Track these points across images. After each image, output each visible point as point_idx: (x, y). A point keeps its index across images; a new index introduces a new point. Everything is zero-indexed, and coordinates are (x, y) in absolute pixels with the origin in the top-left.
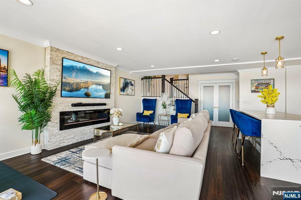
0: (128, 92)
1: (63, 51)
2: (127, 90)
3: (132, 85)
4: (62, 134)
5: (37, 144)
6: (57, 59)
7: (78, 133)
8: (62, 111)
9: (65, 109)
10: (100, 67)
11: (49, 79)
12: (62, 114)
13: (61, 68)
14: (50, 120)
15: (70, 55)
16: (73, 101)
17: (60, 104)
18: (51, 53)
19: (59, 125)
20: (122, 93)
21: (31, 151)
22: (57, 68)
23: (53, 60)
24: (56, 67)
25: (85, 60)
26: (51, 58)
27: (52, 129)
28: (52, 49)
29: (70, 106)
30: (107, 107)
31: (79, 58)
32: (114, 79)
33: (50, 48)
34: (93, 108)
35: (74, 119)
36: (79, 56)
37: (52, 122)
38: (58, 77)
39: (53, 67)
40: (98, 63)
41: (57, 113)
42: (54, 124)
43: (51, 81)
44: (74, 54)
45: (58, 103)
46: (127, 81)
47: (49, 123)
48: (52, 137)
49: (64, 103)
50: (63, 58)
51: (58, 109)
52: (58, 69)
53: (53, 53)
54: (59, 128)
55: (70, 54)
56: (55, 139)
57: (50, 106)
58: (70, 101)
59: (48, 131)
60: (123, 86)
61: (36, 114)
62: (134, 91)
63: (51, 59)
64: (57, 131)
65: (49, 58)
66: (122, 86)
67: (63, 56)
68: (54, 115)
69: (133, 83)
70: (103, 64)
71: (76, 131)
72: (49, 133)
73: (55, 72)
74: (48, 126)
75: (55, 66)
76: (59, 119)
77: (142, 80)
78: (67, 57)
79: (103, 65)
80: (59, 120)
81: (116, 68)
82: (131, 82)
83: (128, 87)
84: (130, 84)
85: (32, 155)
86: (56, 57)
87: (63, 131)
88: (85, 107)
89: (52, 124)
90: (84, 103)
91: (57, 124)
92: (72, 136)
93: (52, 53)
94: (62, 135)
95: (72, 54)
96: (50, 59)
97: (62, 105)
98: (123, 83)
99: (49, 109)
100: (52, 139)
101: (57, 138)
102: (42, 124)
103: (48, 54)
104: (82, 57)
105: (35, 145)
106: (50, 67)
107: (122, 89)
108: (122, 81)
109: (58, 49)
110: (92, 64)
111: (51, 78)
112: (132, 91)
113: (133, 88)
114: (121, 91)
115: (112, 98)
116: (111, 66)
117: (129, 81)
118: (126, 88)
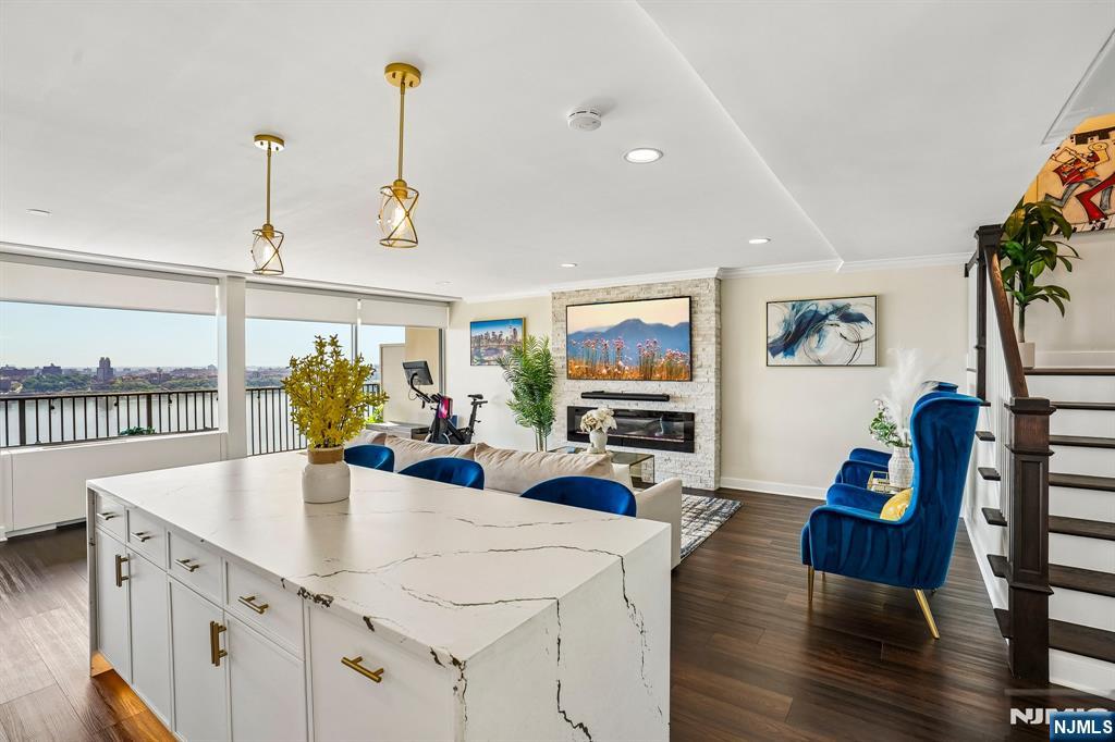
0: (822, 354)
1: (569, 292)
2: (815, 344)
3: (853, 319)
6: (561, 312)
8: (572, 405)
9: (576, 402)
10: (656, 295)
16: (586, 388)
17: (568, 393)
19: (566, 429)
20: (780, 359)
22: (561, 328)
28: (554, 297)
29: (579, 398)
31: (598, 293)
32: (713, 318)
36: (598, 290)
40: (649, 286)
41: (564, 408)
42: (560, 426)
43: (555, 351)
45: (564, 391)
46: (813, 308)
49: (575, 390)
50: (567, 307)
51: (564, 401)
53: (556, 303)
54: (566, 436)
55: (582, 293)
60: (787, 334)
62: (869, 344)
63: (553, 315)
64: (565, 441)
66: (777, 332)
67: (570, 301)
69: (861, 308)
70: (665, 284)
73: (560, 335)
75: (559, 325)
76: (567, 418)
77: (967, 275)
79: (665, 288)
82: (848, 306)
83: (819, 331)
84: (833, 316)
86: (560, 307)
91: (564, 427)
95: (585, 292)
97: (572, 393)
98: (785, 321)
107: (781, 344)
108: (780, 315)
111: (554, 346)
112: (850, 347)
113: (867, 330)
114: (769, 354)
115: (702, 380)
116: (695, 283)
117: (823, 307)
118: (803, 340)
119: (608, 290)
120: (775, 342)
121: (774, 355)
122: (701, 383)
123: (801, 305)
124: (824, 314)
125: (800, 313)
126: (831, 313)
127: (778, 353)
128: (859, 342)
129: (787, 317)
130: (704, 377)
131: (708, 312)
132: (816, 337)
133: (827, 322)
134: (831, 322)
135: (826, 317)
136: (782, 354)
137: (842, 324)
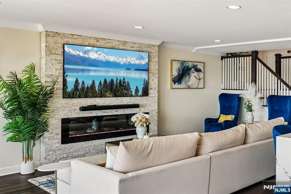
0: (190, 83)
1: (64, 34)
2: (187, 80)
3: (198, 70)
4: (65, 149)
5: (28, 161)
6: (56, 47)
7: (91, 149)
8: (66, 117)
9: (70, 114)
10: (129, 48)
11: (45, 75)
12: (65, 122)
13: (62, 58)
14: (47, 130)
15: (75, 39)
16: (83, 103)
17: (62, 108)
18: (46, 40)
19: (60, 136)
20: (177, 85)
21: (20, 170)
22: (56, 60)
23: (49, 49)
24: (55, 58)
25: (100, 41)
26: (46, 46)
27: (50, 141)
28: (48, 34)
29: (78, 111)
30: (143, 109)
31: (90, 40)
32: (157, 65)
33: (45, 33)
34: (117, 111)
35: (95, 129)
36: (90, 38)
37: (50, 132)
38: (58, 71)
39: (51, 58)
40: (125, 43)
41: (58, 120)
42: (53, 135)
43: (48, 77)
44: (82, 36)
45: (58, 106)
46: (187, 65)
47: (46, 134)
48: (50, 153)
49: (69, 106)
50: (64, 44)
51: (58, 114)
52: (58, 60)
53: (50, 39)
54: (60, 141)
55: (76, 37)
56: (55, 156)
57: (45, 111)
58: (78, 103)
59: (45, 144)
60: (179, 75)
61: (24, 122)
62: (202, 80)
63: (47, 48)
64: (58, 145)
65: (44, 47)
66: (175, 73)
67: (65, 40)
68: (53, 122)
69: (200, 66)
70: (134, 43)
71: (88, 145)
72: (46, 147)
73: (54, 65)
74: (44, 138)
75: (53, 57)
76: (61, 128)
77: (222, 59)
78: (71, 41)
79: (134, 45)
80: (60, 130)
81: (159, 46)
82: (197, 65)
83: (189, 74)
84: (193, 69)
85: (21, 174)
86: (54, 43)
87: (67, 146)
88: (103, 111)
89: (50, 135)
90: (102, 105)
91: (57, 135)
92: (81, 153)
93: (48, 40)
94: (65, 151)
95: (79, 37)
96: (45, 49)
97: (65, 108)
98: (178, 69)
99: (44, 115)
100: (50, 156)
101: (58, 154)
102: (35, 135)
103: (43, 40)
104: (95, 38)
105: (26, 162)
106: (46, 58)
107: (177, 79)
108: (176, 66)
109: (57, 32)
110: (114, 45)
111: (47, 73)
112: (197, 81)
113: (201, 75)
114: (173, 83)
115: (152, 95)
116: (149, 46)
117: (190, 65)
118: (184, 77)
119: (97, 40)
120: (175, 78)
121: (175, 83)
122: (151, 97)
123: (184, 63)
124: (190, 68)
125: (183, 66)
126: (193, 67)
127: (176, 83)
128: (200, 79)
129: (179, 68)
130: (153, 94)
131: (155, 61)
132: (188, 77)
133: (191, 71)
134: (192, 71)
135: (191, 69)
136: (177, 83)
137: (195, 72)
